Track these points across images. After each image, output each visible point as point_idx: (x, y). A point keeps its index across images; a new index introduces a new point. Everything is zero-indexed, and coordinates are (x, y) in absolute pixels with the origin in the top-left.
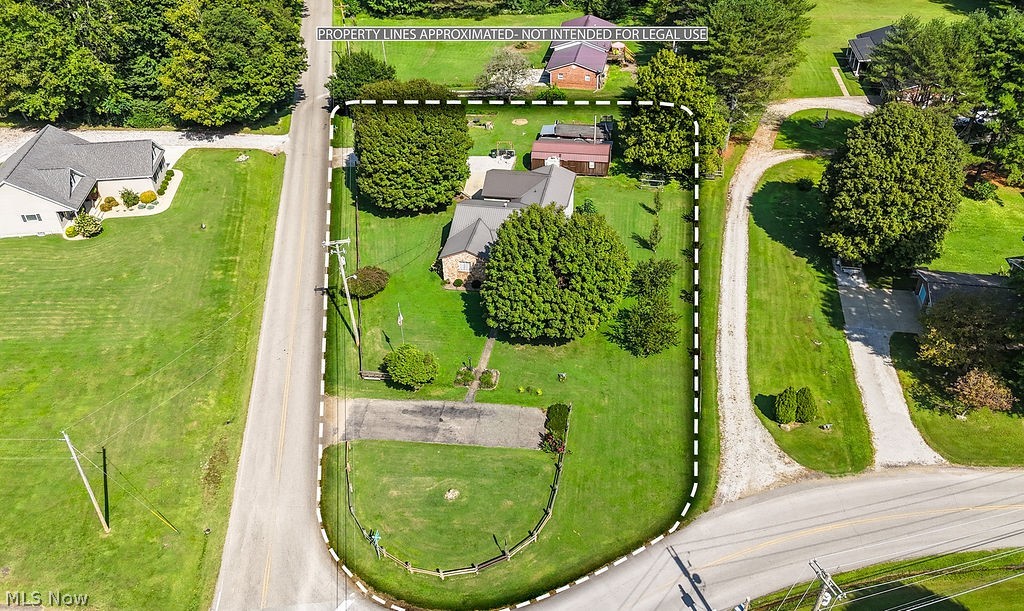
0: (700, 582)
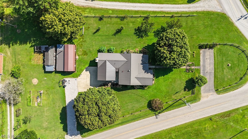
0: (242, 16)
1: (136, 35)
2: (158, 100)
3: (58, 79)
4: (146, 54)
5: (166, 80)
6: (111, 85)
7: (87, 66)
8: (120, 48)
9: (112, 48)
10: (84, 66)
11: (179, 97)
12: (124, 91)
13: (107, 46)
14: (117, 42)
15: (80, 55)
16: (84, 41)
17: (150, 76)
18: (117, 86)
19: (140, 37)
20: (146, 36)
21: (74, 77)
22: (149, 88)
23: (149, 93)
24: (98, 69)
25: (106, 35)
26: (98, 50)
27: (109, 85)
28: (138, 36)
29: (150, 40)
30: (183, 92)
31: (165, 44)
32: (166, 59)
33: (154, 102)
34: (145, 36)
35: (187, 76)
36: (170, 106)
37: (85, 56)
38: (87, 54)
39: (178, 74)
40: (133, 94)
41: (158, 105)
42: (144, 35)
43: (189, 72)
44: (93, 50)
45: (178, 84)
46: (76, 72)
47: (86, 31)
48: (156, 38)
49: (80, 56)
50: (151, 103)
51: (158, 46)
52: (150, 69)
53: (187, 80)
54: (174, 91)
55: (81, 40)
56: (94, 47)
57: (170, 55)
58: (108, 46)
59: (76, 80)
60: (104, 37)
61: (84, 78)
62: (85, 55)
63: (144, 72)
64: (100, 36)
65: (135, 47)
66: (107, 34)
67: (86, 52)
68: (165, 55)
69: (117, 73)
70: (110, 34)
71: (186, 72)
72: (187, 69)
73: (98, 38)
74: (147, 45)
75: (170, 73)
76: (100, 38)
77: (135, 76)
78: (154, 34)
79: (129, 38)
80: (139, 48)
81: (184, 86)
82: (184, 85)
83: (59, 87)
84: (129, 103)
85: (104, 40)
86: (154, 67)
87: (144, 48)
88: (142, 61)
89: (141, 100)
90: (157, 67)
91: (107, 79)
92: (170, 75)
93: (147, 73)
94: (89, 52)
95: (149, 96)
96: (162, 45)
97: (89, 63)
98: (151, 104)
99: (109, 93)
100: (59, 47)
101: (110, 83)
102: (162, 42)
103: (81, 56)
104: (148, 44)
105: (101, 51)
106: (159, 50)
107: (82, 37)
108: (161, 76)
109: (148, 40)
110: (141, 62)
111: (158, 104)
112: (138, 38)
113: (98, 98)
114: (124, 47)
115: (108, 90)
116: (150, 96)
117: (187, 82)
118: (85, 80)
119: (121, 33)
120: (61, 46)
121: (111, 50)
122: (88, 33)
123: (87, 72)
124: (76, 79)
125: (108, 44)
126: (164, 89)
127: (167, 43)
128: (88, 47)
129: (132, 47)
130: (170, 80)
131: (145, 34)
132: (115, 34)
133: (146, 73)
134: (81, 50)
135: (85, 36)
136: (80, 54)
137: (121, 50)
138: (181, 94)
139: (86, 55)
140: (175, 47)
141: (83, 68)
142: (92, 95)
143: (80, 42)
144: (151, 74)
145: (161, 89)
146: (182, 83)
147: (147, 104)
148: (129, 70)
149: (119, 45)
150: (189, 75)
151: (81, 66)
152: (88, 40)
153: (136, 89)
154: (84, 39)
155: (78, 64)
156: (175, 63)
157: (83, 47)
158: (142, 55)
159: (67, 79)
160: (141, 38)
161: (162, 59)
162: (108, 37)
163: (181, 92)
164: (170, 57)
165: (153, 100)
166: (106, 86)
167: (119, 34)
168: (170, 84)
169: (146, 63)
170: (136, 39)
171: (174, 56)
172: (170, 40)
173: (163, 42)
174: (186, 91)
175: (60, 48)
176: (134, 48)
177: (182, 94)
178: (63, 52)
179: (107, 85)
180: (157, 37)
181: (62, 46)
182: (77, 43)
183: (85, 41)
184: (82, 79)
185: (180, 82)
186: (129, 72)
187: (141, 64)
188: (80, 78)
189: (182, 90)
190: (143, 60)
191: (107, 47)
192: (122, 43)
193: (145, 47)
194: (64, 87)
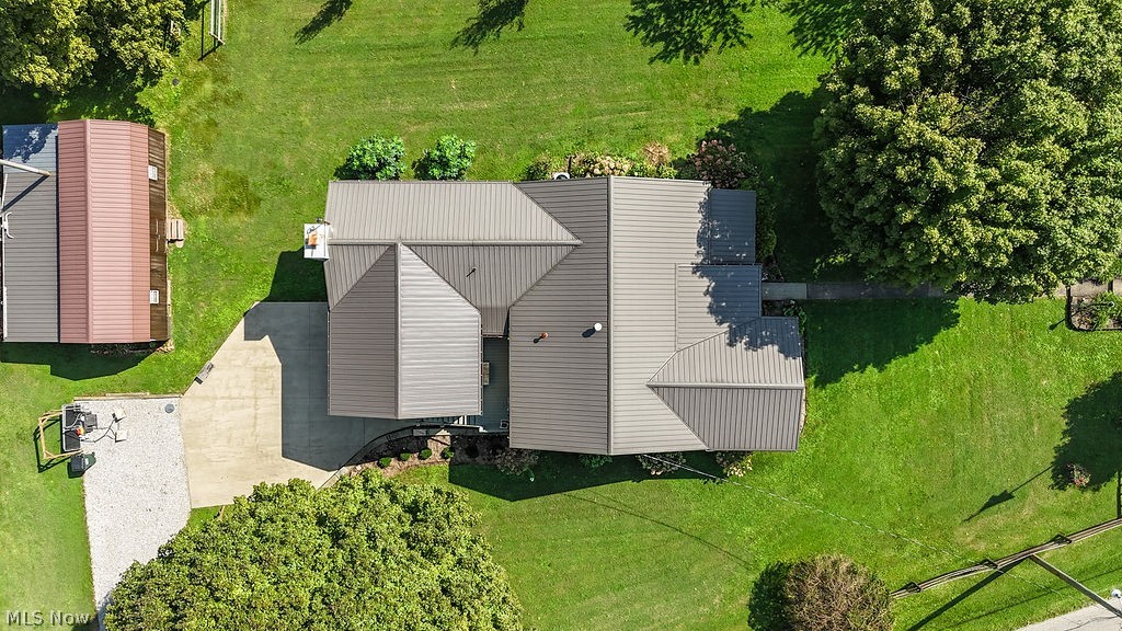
1: (642, 33)
2: (843, 567)
3: (27, 408)
4: (730, 187)
5: (902, 402)
6: (452, 449)
7: (255, 296)
8: (519, 144)
9: (451, 145)
10: (232, 297)
11: (1015, 542)
12: (559, 497)
13: (413, 129)
14: (491, 99)
15: (203, 211)
16: (226, 101)
17: (777, 369)
18: (495, 453)
19: (678, 50)
20: (727, 38)
21: (152, 388)
22: (759, 464)
23: (759, 504)
24: (334, 322)
25: (407, 47)
26: (342, 162)
27: (431, 444)
28: (660, 46)
29: (763, 71)
30: (1043, 496)
31: (933, 73)
32: (953, 208)
33: (812, 592)
34: (716, 46)
35: (1080, 359)
36: (941, 611)
37: (238, 220)
38: (258, 201)
39: (1002, 344)
40: (631, 522)
41: (844, 615)
42: (714, 36)
43: (1093, 327)
44: (304, 165)
45: (999, 432)
46: (170, 346)
47: (244, 18)
48: (807, 58)
49: (202, 218)
50: (779, 587)
51: (860, 91)
52: (770, 307)
53: (1078, 391)
54: (972, 484)
55: (208, 86)
56: (309, 142)
57: (994, 173)
58: (418, 133)
59: (169, 409)
60: (386, 63)
61: (235, 393)
62: (235, 207)
63: (724, 339)
64: (352, 49)
65: (642, 134)
66: (410, 36)
67: (243, 182)
68: (940, 174)
69: (495, 349)
70: (436, 33)
71: (1070, 326)
72: (1075, 301)
73: (341, 72)
74: (734, 116)
75: (930, 341)
76: (352, 67)
77: (650, 373)
78: (792, 22)
79: (590, 58)
80: (671, 138)
81: (1057, 449)
82: (1051, 434)
83: (41, 469)
84: (600, 589)
85: (385, 86)
86: (798, 291)
87: (710, 135)
88: (701, 239)
89: (695, 570)
90: (828, 295)
91: (410, 408)
92: (929, 355)
93: (753, 345)
94: (270, 183)
95: (759, 533)
96: (903, 79)
97: (270, 271)
98: (787, 602)
99: (424, 539)
100: (20, 144)
101: (443, 432)
102: (902, 55)
103: (210, 214)
104: (744, 103)
105: (365, 167)
106: (870, 133)
107: (211, 64)
108: (862, 369)
109: (740, 70)
110: (692, 253)
111: (842, 603)
112: (665, 56)
113: (305, 596)
114: (549, 136)
115: (413, 509)
116: (771, 536)
117: (1074, 409)
118: (242, 407)
119: (521, 26)
120: (34, 134)
121: (444, 163)
122: (261, 32)
123: (255, 349)
124: (173, 401)
125: (420, 117)
126: (884, 469)
127: (955, 53)
128: (258, 147)
129: (612, 131)
130: (935, 397)
131: (720, 27)
132: (473, 35)
133: (741, 346)
134: (205, 167)
135: (234, 56)
136: (197, 200)
137: (524, 159)
138: (1027, 512)
139: (249, 212)
140: (1043, 84)
141: (227, 313)
142: (253, 570)
143: (200, 104)
144: (786, 351)
145: (866, 475)
146: (1036, 421)
147: (745, 599)
148: (598, 327)
149: (512, 121)
150: (1093, 351)
151: (209, 297)
152: (259, 87)
153: (656, 477)
154: (224, 80)
155: (182, 279)
156: (1039, 243)
157: (219, 147)
158: (699, 190)
159: (100, 407)
160: (687, 58)
161: (908, 217)
162: (415, 61)
163: (1024, 496)
164: (991, 186)
165: (804, 568)
166: (413, 459)
167: (508, 31)
168: (933, 433)
169: (736, 263)
170: (647, 69)
171: (1033, 175)
172: (988, 24)
173: (916, 53)
174: (1070, 490)
175: (26, 158)
176: (631, 140)
177: (1042, 513)
178: (50, 182)
179: (421, 448)
180: (819, 45)
181: (43, 135)
182: (177, 115)
183: (239, 96)
184: (219, 403)
185: (1017, 413)
186: (593, 337)
187: (697, 269)
188: (205, 398)
189: (1036, 482)
190: (713, 232)
191: (408, 142)
192: (536, 101)
193: (721, 126)
194: (76, 470)
